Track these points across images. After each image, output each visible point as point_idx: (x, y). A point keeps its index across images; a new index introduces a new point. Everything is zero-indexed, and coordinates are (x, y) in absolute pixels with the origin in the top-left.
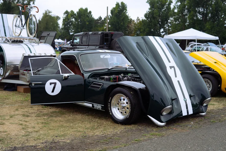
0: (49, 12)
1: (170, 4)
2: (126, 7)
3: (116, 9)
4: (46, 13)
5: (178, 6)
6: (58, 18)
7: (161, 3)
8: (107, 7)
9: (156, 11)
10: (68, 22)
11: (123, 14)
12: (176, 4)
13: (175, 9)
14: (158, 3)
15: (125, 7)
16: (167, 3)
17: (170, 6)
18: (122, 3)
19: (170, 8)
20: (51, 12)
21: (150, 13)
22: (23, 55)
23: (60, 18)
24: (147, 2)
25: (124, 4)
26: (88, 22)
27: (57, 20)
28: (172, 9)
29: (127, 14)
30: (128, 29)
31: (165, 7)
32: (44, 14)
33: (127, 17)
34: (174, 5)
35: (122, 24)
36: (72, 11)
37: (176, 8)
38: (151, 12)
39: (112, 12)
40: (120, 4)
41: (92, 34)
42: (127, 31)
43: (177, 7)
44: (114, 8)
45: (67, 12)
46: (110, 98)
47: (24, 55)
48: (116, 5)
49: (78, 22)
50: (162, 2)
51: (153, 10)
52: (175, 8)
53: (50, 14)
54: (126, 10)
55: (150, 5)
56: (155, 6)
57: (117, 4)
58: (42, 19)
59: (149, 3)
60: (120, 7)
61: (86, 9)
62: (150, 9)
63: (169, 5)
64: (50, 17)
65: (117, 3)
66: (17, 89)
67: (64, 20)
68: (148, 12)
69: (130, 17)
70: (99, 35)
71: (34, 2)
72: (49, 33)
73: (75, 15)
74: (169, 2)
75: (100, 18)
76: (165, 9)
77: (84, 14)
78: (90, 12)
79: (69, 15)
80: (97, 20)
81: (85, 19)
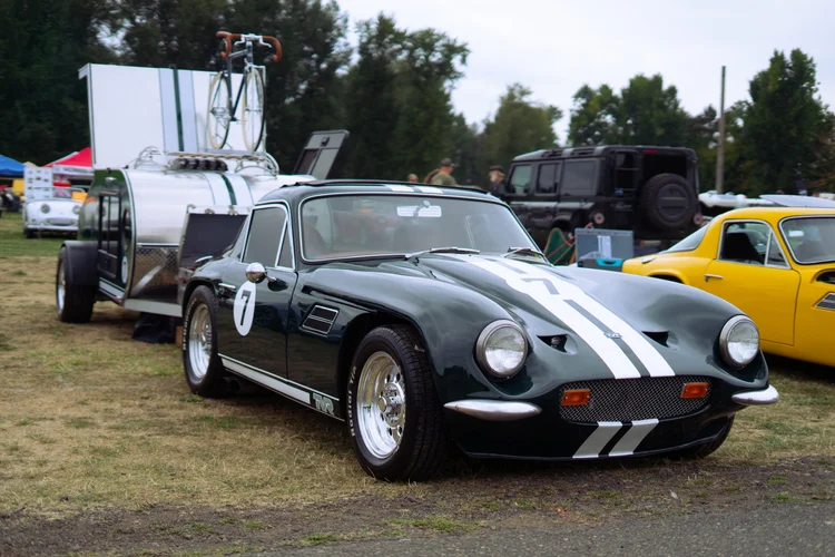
0: (524, 93)
2: (813, 71)
3: (771, 77)
4: (511, 96)
6: (554, 113)
8: (724, 68)
10: (590, 128)
11: (798, 94)
15: (806, 68)
18: (797, 55)
20: (529, 93)
22: (188, 211)
23: (560, 112)
25: (805, 57)
26: (662, 126)
27: (550, 119)
29: (815, 96)
30: (818, 155)
32: (502, 98)
33: (816, 107)
35: (793, 133)
36: (605, 89)
39: (755, 88)
40: (788, 57)
41: (572, 155)
42: (814, 159)
44: (764, 75)
45: (585, 92)
46: (355, 368)
47: (191, 211)
48: (772, 61)
49: (627, 127)
53: (525, 99)
54: (812, 81)
57: (777, 60)
58: (497, 119)
60: (788, 70)
61: (658, 80)
64: (525, 108)
65: (776, 53)
66: (175, 335)
67: (574, 120)
69: (827, 106)
70: (597, 156)
71: (464, 56)
72: (327, 136)
73: (615, 100)
75: (710, 112)
77: (648, 97)
78: (673, 91)
79: (594, 101)
80: (700, 120)
81: (651, 115)
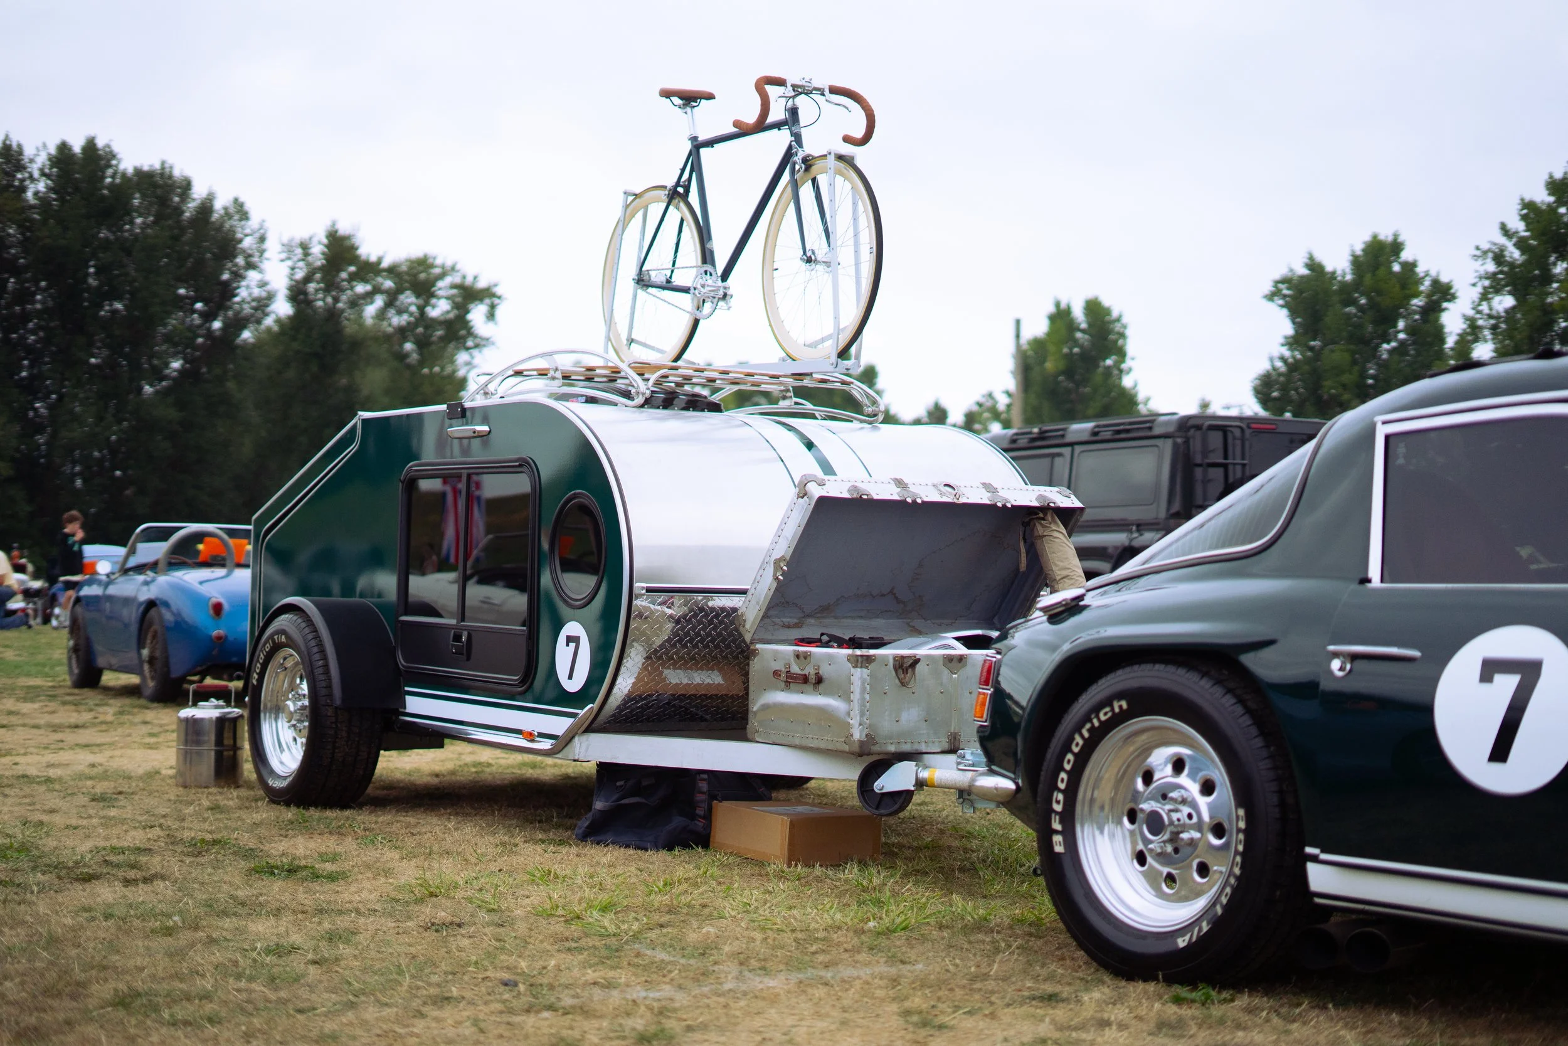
1: (1433, 309)
2: (1122, 335)
3: (1052, 348)
5: (1497, 317)
7: (1370, 299)
8: (1018, 322)
9: (1338, 355)
11: (1098, 377)
12: (1484, 307)
13: (1476, 340)
14: (1353, 302)
15: (1110, 332)
16: (1417, 302)
17: (1437, 319)
18: (1094, 309)
19: (1439, 335)
21: (1293, 367)
22: (803, 494)
24: (1271, 297)
25: (1108, 311)
28: (1450, 342)
29: (1127, 382)
31: (1401, 324)
33: (1128, 400)
34: (1471, 313)
37: (1487, 333)
38: (1307, 361)
40: (1078, 313)
41: (1095, 434)
43: (1494, 328)
47: (817, 491)
48: (1053, 318)
50: (1379, 293)
51: (1311, 349)
52: (1473, 332)
54: (1121, 354)
55: (1294, 313)
56: (1329, 319)
57: (1061, 317)
59: (1285, 306)
60: (1079, 335)
62: (1292, 342)
63: (1432, 317)
65: (1058, 304)
66: (709, 827)
68: (1279, 364)
69: (1148, 400)
70: (1159, 442)
71: (493, 307)
74: (1429, 296)
76: (1402, 343)
